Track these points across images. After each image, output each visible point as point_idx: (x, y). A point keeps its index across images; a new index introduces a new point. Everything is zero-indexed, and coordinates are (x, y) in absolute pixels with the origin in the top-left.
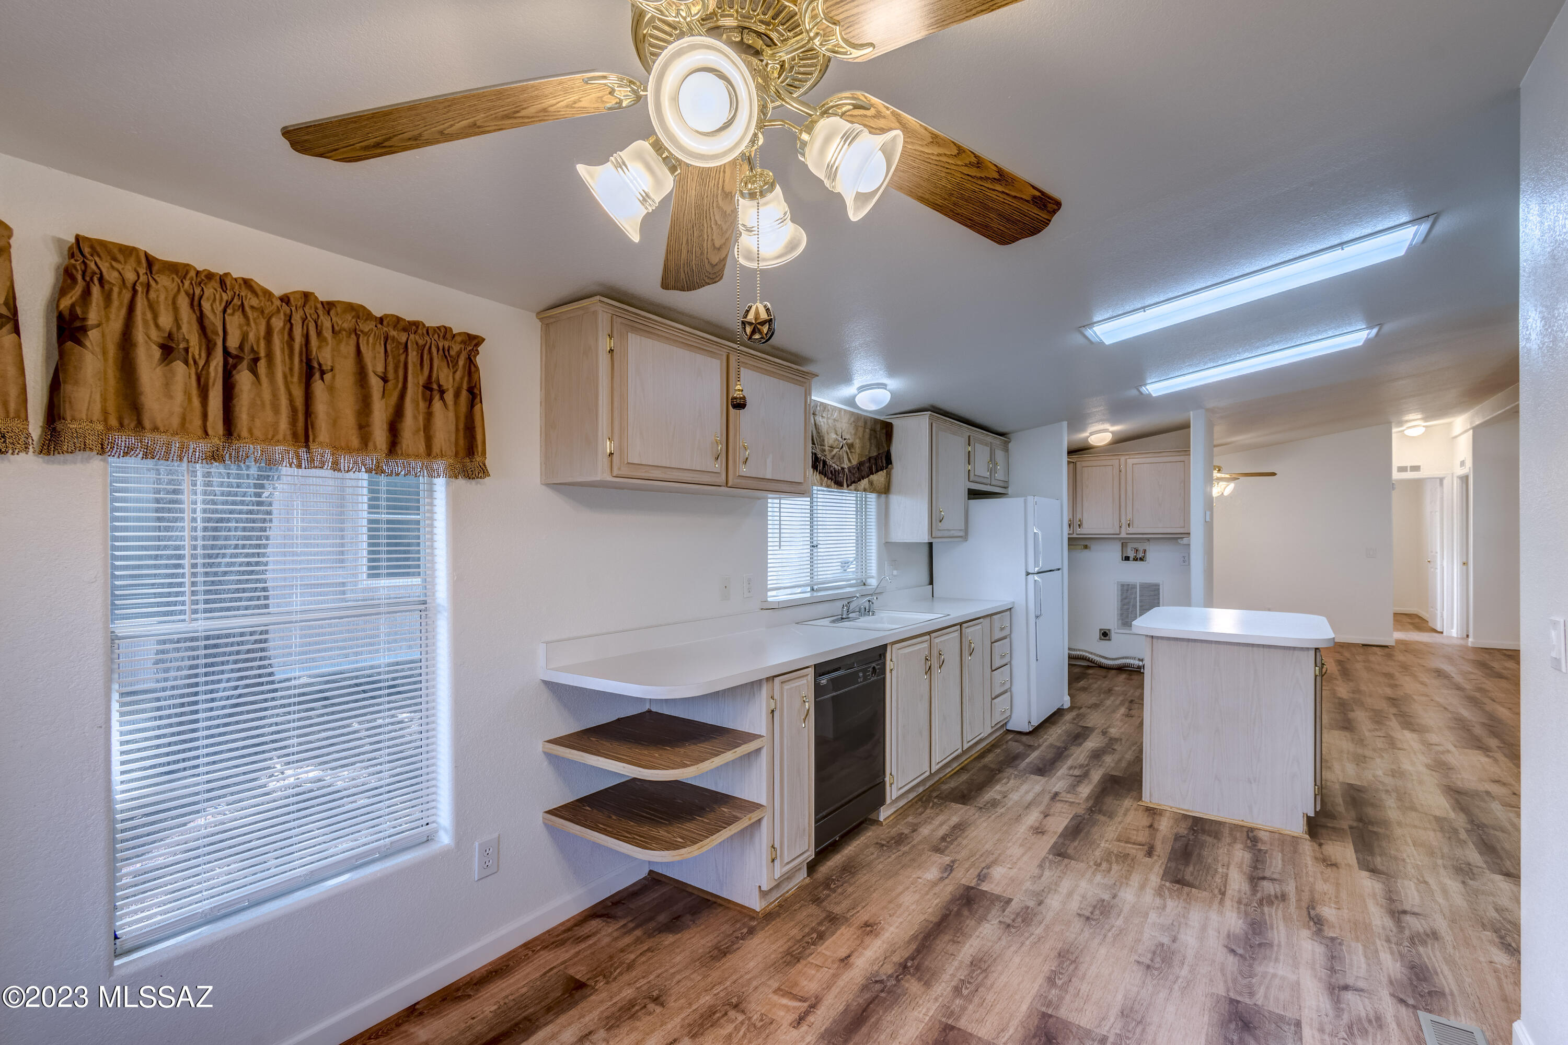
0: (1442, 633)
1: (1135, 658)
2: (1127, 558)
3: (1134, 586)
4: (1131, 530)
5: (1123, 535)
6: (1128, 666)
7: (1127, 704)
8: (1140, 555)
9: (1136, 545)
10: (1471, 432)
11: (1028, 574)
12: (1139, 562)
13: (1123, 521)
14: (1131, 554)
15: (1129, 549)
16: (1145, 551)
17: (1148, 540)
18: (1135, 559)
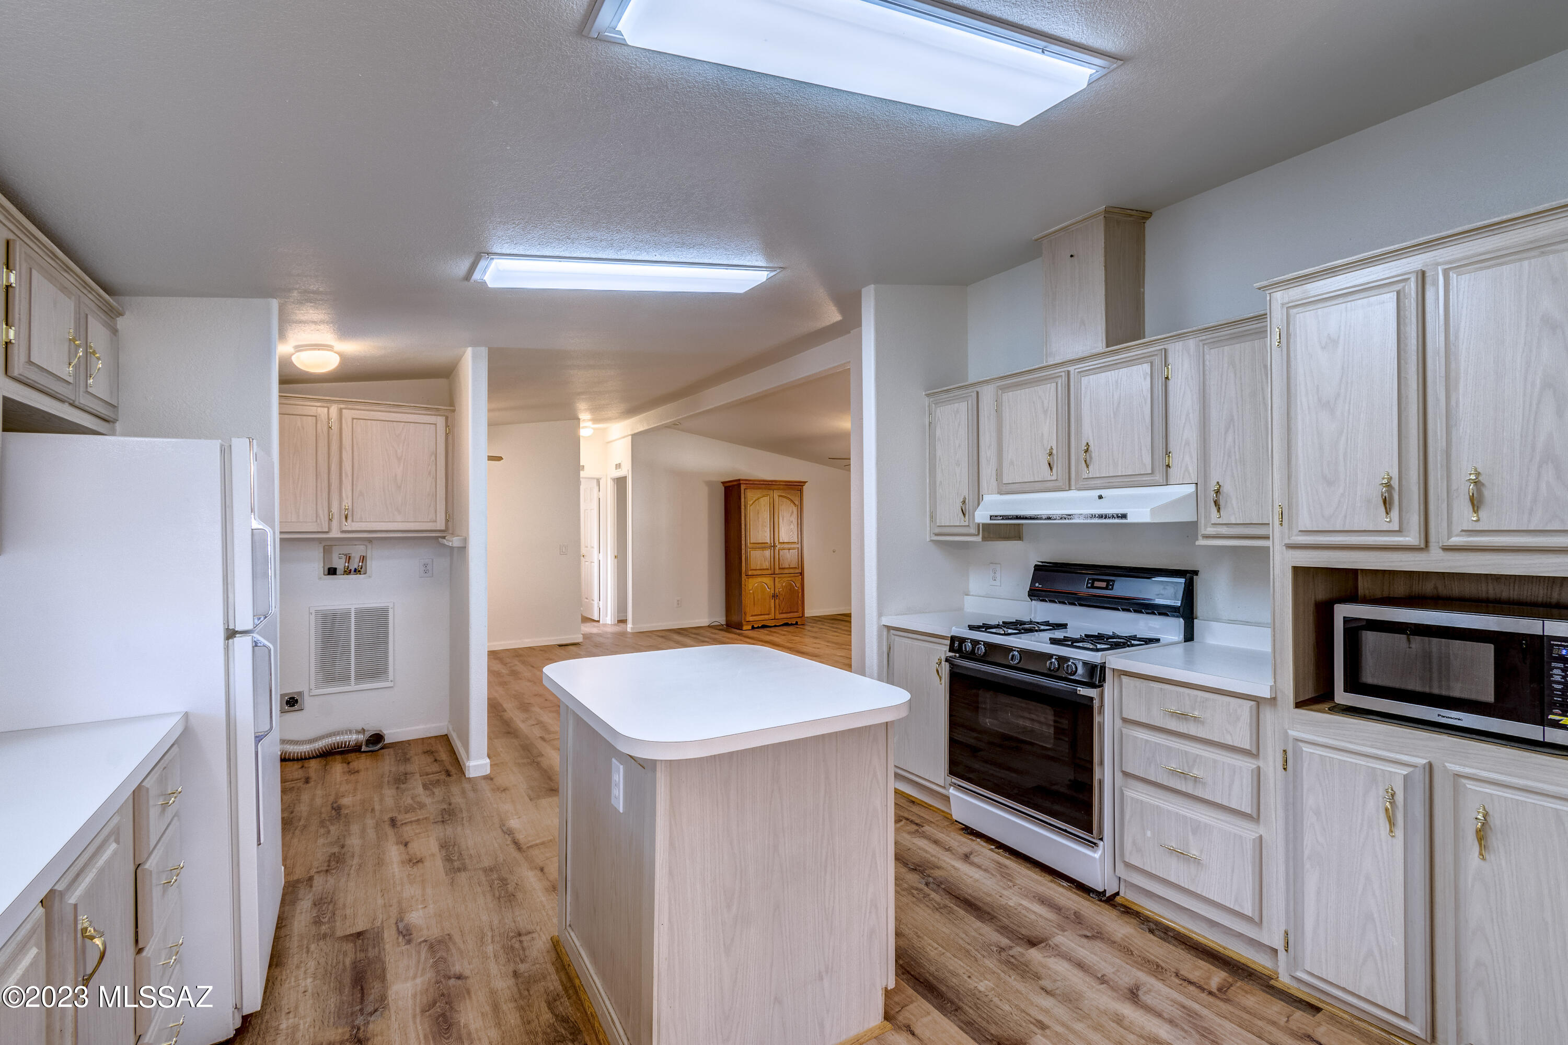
0: (598, 621)
1: (351, 732)
2: (332, 571)
3: (346, 615)
4: (349, 525)
5: (335, 534)
6: (339, 745)
7: (390, 831)
8: (354, 565)
9: (346, 550)
10: (630, 437)
11: (231, 634)
12: (353, 577)
13: (335, 509)
14: (340, 564)
15: (335, 557)
16: (363, 559)
17: (370, 540)
18: (348, 572)
